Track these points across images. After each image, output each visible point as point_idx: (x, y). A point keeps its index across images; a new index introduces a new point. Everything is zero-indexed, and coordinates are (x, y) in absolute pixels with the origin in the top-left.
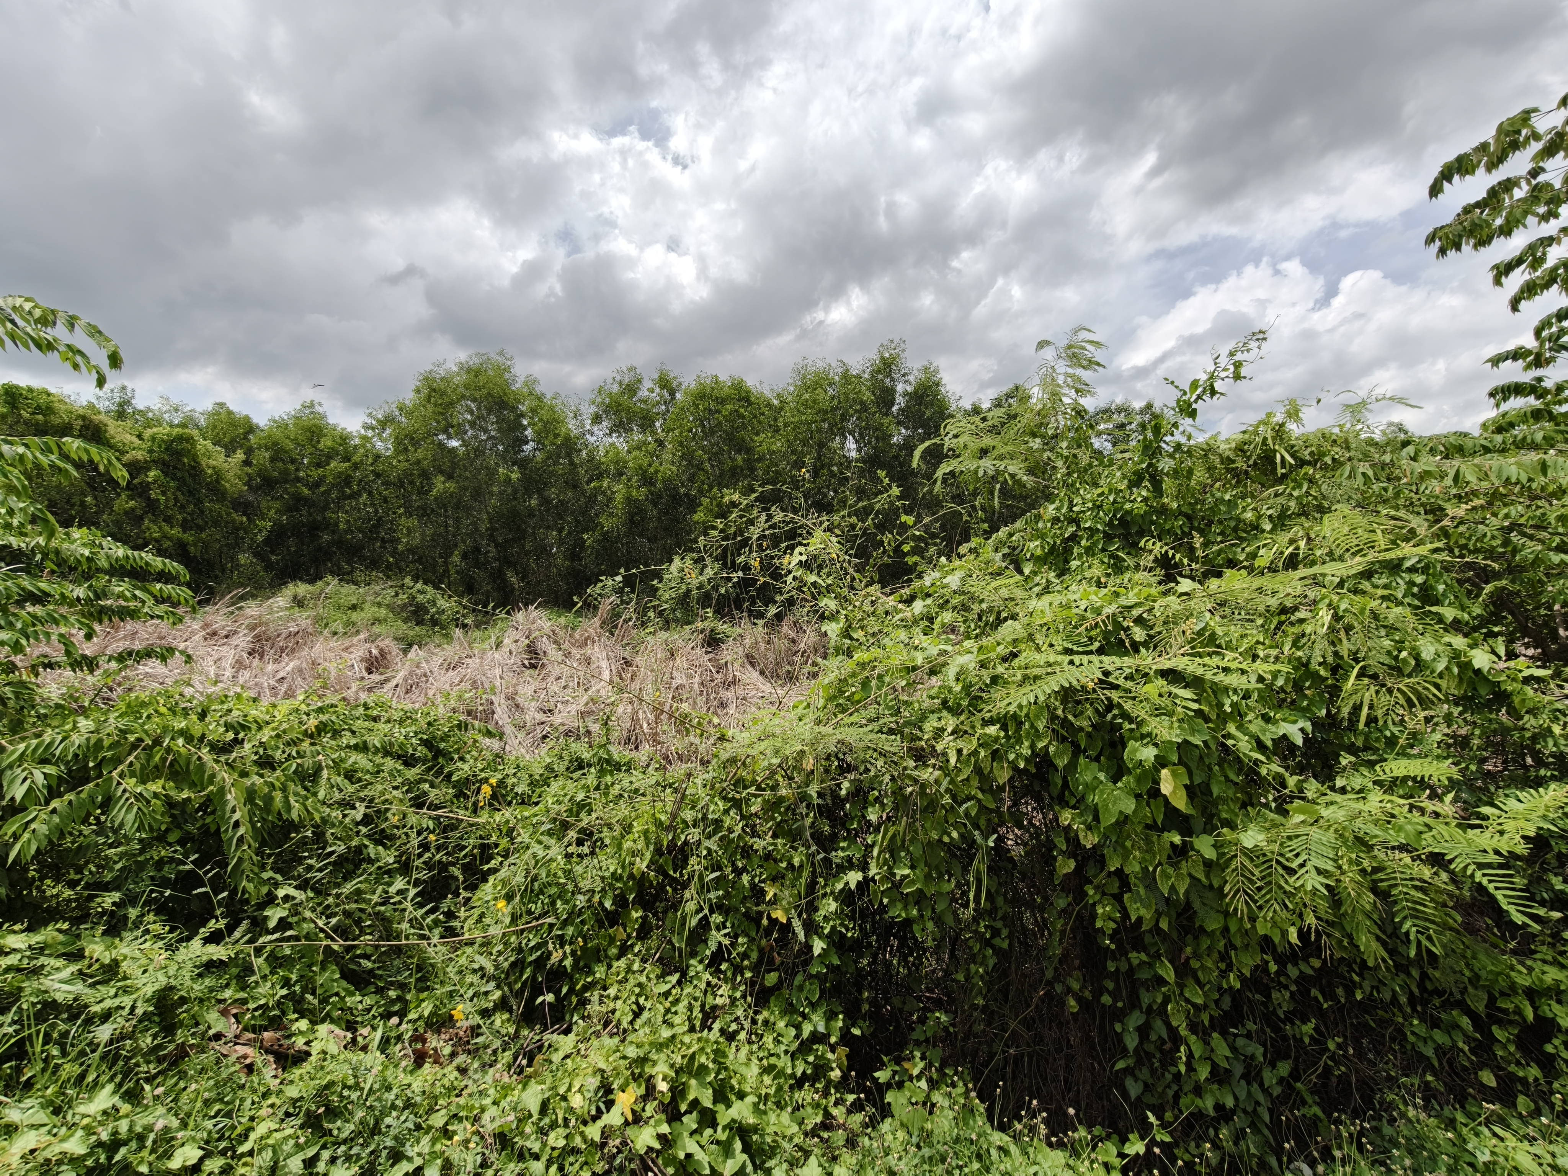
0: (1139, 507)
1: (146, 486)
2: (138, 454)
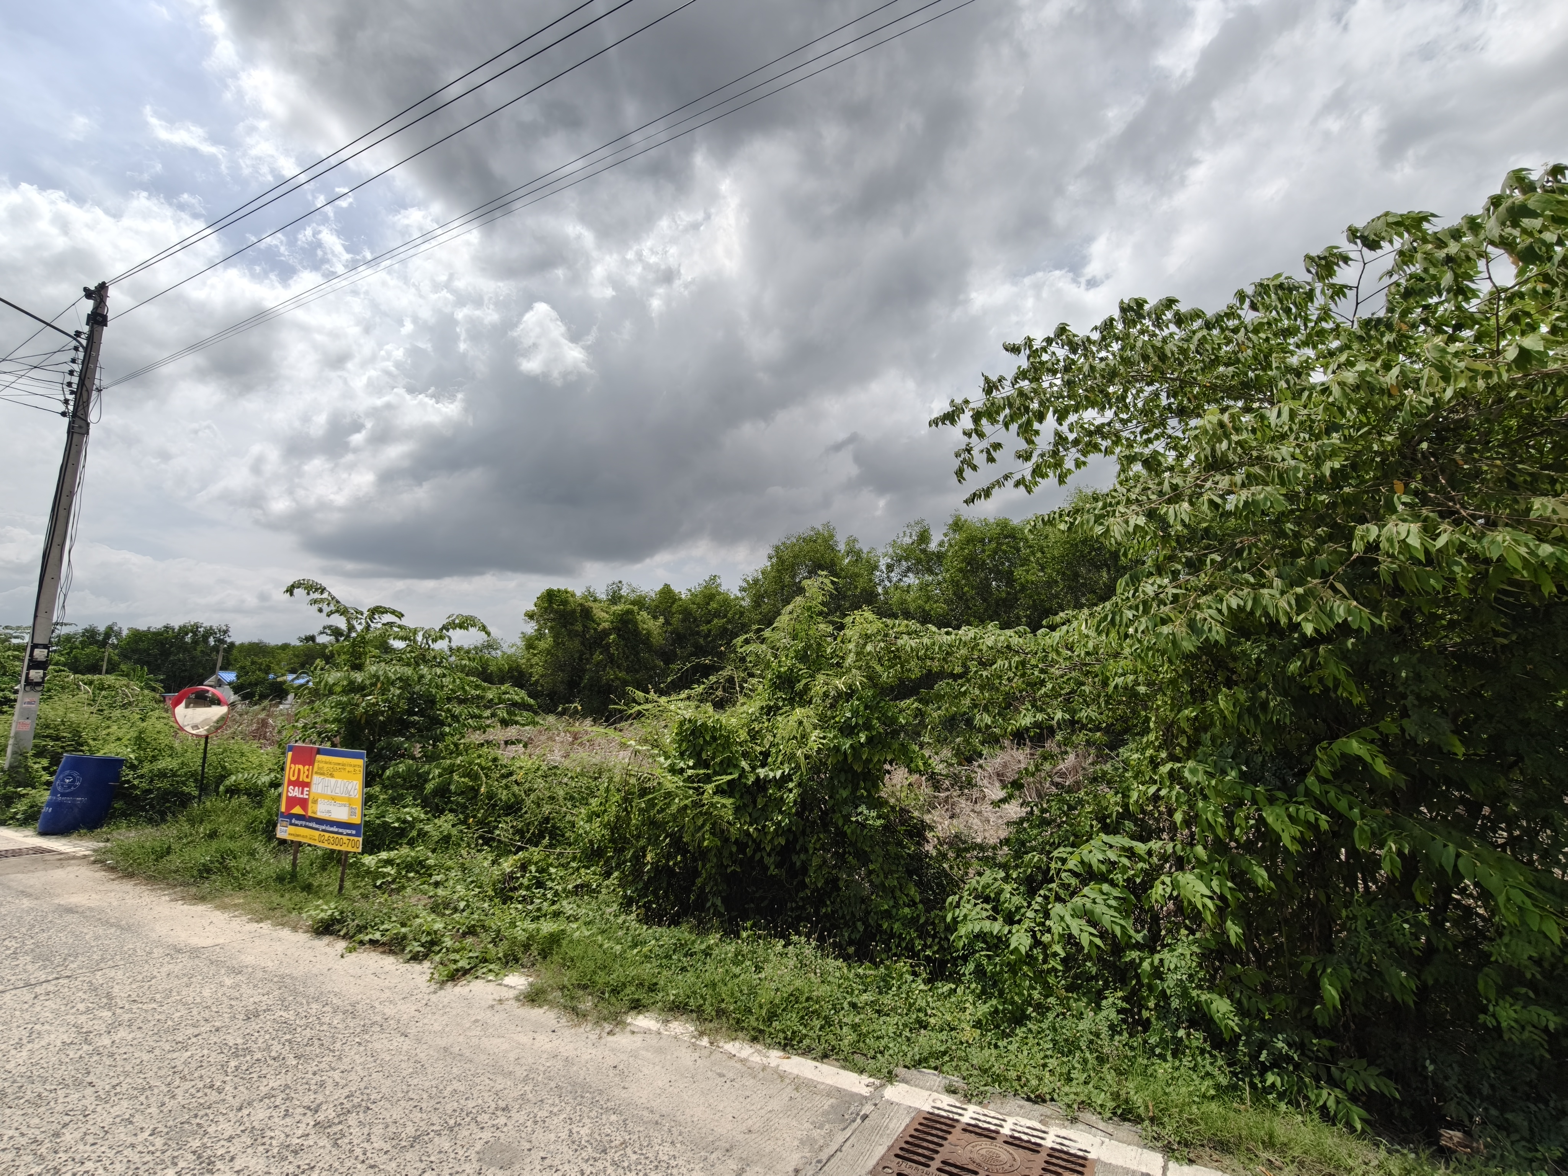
1: (608, 645)
2: (606, 625)
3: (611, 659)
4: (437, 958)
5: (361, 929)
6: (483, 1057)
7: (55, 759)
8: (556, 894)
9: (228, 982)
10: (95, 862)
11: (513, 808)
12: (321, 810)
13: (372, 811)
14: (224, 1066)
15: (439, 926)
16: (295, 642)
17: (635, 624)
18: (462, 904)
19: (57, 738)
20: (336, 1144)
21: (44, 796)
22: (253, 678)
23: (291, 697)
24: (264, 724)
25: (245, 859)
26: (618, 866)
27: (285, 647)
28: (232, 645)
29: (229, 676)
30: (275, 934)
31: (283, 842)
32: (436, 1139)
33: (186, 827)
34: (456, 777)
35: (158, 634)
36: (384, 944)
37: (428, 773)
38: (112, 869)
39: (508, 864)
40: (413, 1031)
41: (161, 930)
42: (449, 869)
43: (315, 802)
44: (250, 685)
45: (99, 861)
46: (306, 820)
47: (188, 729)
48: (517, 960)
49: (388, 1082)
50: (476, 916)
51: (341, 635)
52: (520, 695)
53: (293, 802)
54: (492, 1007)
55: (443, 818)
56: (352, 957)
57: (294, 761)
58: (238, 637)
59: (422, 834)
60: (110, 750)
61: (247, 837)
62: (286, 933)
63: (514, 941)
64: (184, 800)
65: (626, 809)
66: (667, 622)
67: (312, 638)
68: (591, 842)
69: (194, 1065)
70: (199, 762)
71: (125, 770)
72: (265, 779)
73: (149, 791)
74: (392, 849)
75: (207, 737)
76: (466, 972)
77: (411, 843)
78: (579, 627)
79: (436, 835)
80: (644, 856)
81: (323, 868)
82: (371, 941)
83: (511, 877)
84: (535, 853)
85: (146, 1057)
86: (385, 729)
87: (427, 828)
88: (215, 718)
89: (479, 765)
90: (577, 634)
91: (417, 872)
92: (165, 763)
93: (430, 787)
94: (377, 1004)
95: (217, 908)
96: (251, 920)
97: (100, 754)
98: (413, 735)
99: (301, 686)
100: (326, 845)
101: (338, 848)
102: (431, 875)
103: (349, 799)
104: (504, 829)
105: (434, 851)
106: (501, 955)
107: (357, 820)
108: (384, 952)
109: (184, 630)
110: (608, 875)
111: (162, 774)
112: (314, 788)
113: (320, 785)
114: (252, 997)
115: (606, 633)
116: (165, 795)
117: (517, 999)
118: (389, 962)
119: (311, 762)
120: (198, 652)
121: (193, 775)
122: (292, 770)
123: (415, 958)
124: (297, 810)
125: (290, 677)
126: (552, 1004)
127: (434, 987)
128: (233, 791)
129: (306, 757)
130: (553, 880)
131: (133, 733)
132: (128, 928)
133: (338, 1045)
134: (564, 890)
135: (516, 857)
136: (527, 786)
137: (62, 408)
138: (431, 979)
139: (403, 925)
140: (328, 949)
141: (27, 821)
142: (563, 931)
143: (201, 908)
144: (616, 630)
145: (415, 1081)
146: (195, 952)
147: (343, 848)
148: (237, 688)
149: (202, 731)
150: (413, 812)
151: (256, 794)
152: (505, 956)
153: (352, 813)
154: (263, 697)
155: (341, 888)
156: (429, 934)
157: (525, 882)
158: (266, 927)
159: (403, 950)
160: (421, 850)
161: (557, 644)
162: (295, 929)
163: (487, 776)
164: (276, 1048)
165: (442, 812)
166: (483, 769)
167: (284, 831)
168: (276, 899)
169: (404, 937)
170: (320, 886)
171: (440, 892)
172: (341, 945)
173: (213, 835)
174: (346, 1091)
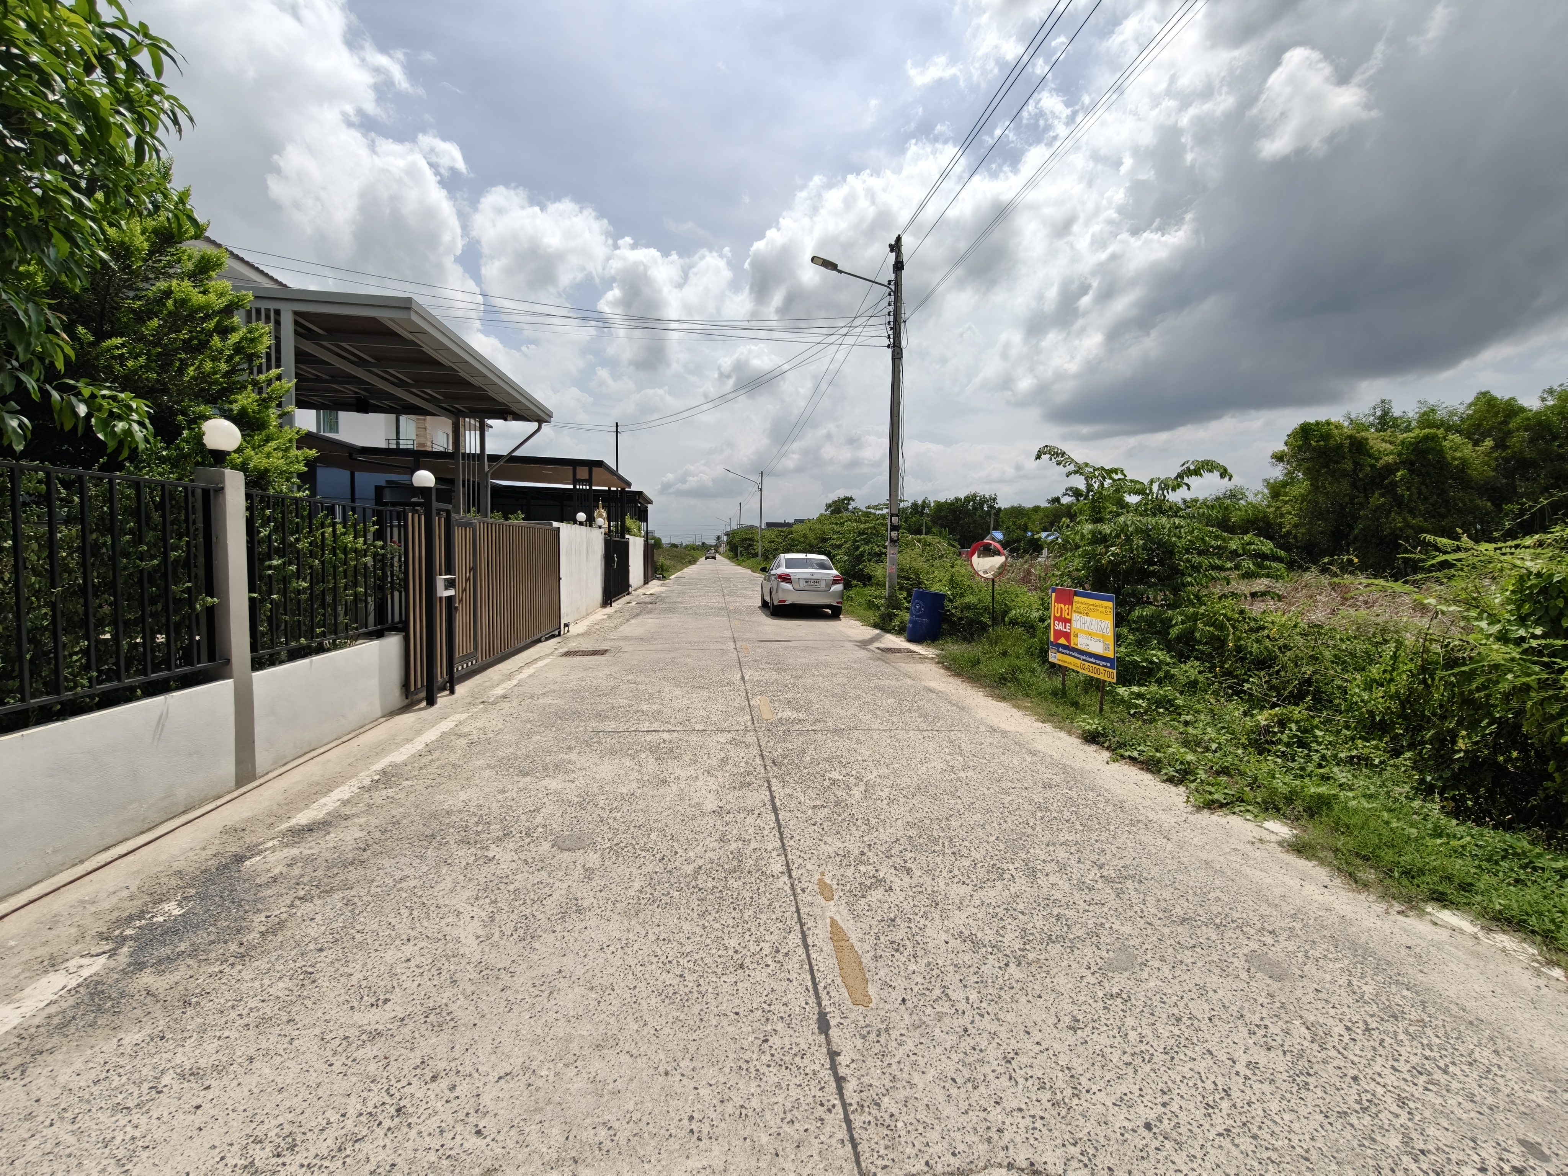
1: (1394, 484)
2: (1390, 459)
3: (1398, 502)
4: (1193, 786)
5: (1122, 745)
6: (1245, 882)
7: (910, 592)
8: (1323, 757)
9: (1029, 759)
10: (938, 663)
11: (1264, 663)
12: (1081, 642)
13: (1122, 649)
14: (1033, 814)
15: (1190, 757)
16: (1044, 504)
17: (1440, 452)
18: (1214, 746)
19: (908, 579)
20: (1118, 895)
21: (907, 617)
22: (1014, 536)
23: (1045, 552)
24: (1028, 573)
25: (1028, 674)
26: (1411, 746)
27: (1036, 509)
28: (999, 509)
29: (999, 535)
30: (1055, 734)
31: (1053, 665)
32: (1204, 928)
33: (987, 647)
34: (1200, 625)
35: (952, 504)
36: (1141, 762)
37: (1171, 619)
38: (948, 669)
39: (1262, 718)
40: (1174, 838)
41: (981, 714)
42: (1198, 712)
43: (1076, 636)
44: (1015, 542)
45: (941, 662)
46: (1069, 649)
47: (981, 573)
48: (1278, 810)
49: (1157, 869)
50: (1229, 759)
51: (1081, 495)
52: (1267, 546)
53: (1059, 634)
54: (1253, 843)
55: (1189, 664)
56: (1116, 766)
57: (1057, 601)
58: (1003, 503)
59: (1169, 676)
60: (936, 588)
61: (1027, 657)
62: (1063, 735)
63: (1274, 791)
64: (984, 628)
65: (1424, 681)
66: (1501, 445)
67: (1057, 500)
68: (1371, 713)
69: (1015, 807)
70: (989, 599)
71: (946, 603)
72: (1035, 615)
73: (961, 619)
74: (1143, 685)
75: (993, 580)
76: (1222, 806)
77: (1159, 682)
78: (1348, 465)
79: (1183, 679)
80: (1454, 742)
81: (1086, 691)
82: (1130, 757)
83: (1267, 730)
84: (1298, 712)
85: (986, 792)
86: (1127, 577)
87: (1173, 671)
88: (997, 566)
89: (1225, 615)
90: (1345, 474)
91: (1167, 709)
92: (969, 599)
93: (1174, 632)
94: (1140, 807)
95: (1014, 706)
96: (1037, 720)
97: (932, 590)
98: (1155, 584)
99: (1052, 541)
100: (1086, 672)
101: (1096, 676)
102: (1180, 714)
103: (1103, 636)
104: (1254, 684)
105: (1181, 693)
106: (1259, 800)
107: (1110, 654)
108: (1142, 769)
109: (968, 499)
110: (1397, 753)
111: (968, 607)
112: (1074, 623)
113: (1079, 622)
114: (1047, 775)
115: (1390, 469)
116: (971, 622)
117: (1280, 844)
118: (1147, 777)
119: (1070, 603)
120: (977, 517)
121: (986, 609)
122: (1056, 608)
123: (1170, 780)
124: (1062, 641)
125: (1044, 535)
126: (1322, 862)
127: (1190, 809)
128: (1014, 623)
129: (1066, 598)
130: (1320, 744)
131: (947, 577)
132: (963, 709)
133: (1112, 828)
134: (1335, 756)
135: (1273, 712)
136: (1281, 642)
137: (887, 342)
138: (1187, 801)
139: (1157, 750)
140: (1096, 755)
141: (900, 632)
142: (1335, 796)
143: (1003, 705)
144: (1408, 464)
145: (1181, 877)
146: (1005, 734)
147: (1101, 677)
148: (1005, 544)
149: (990, 576)
150: (1158, 655)
151: (1030, 627)
152: (1264, 801)
153: (1107, 648)
154: (1026, 551)
155: (1101, 710)
156: (1182, 763)
157: (1285, 738)
158: (1048, 727)
159: (1159, 771)
160: (1168, 690)
161: (1315, 488)
162: (1069, 733)
163: (1234, 627)
164: (1067, 815)
165: (1188, 658)
166: (1229, 619)
167: (1055, 657)
168: (1053, 707)
169: (1159, 761)
170: (1084, 705)
171: (1190, 730)
172: (1106, 755)
173: (1004, 654)
174: (1122, 863)
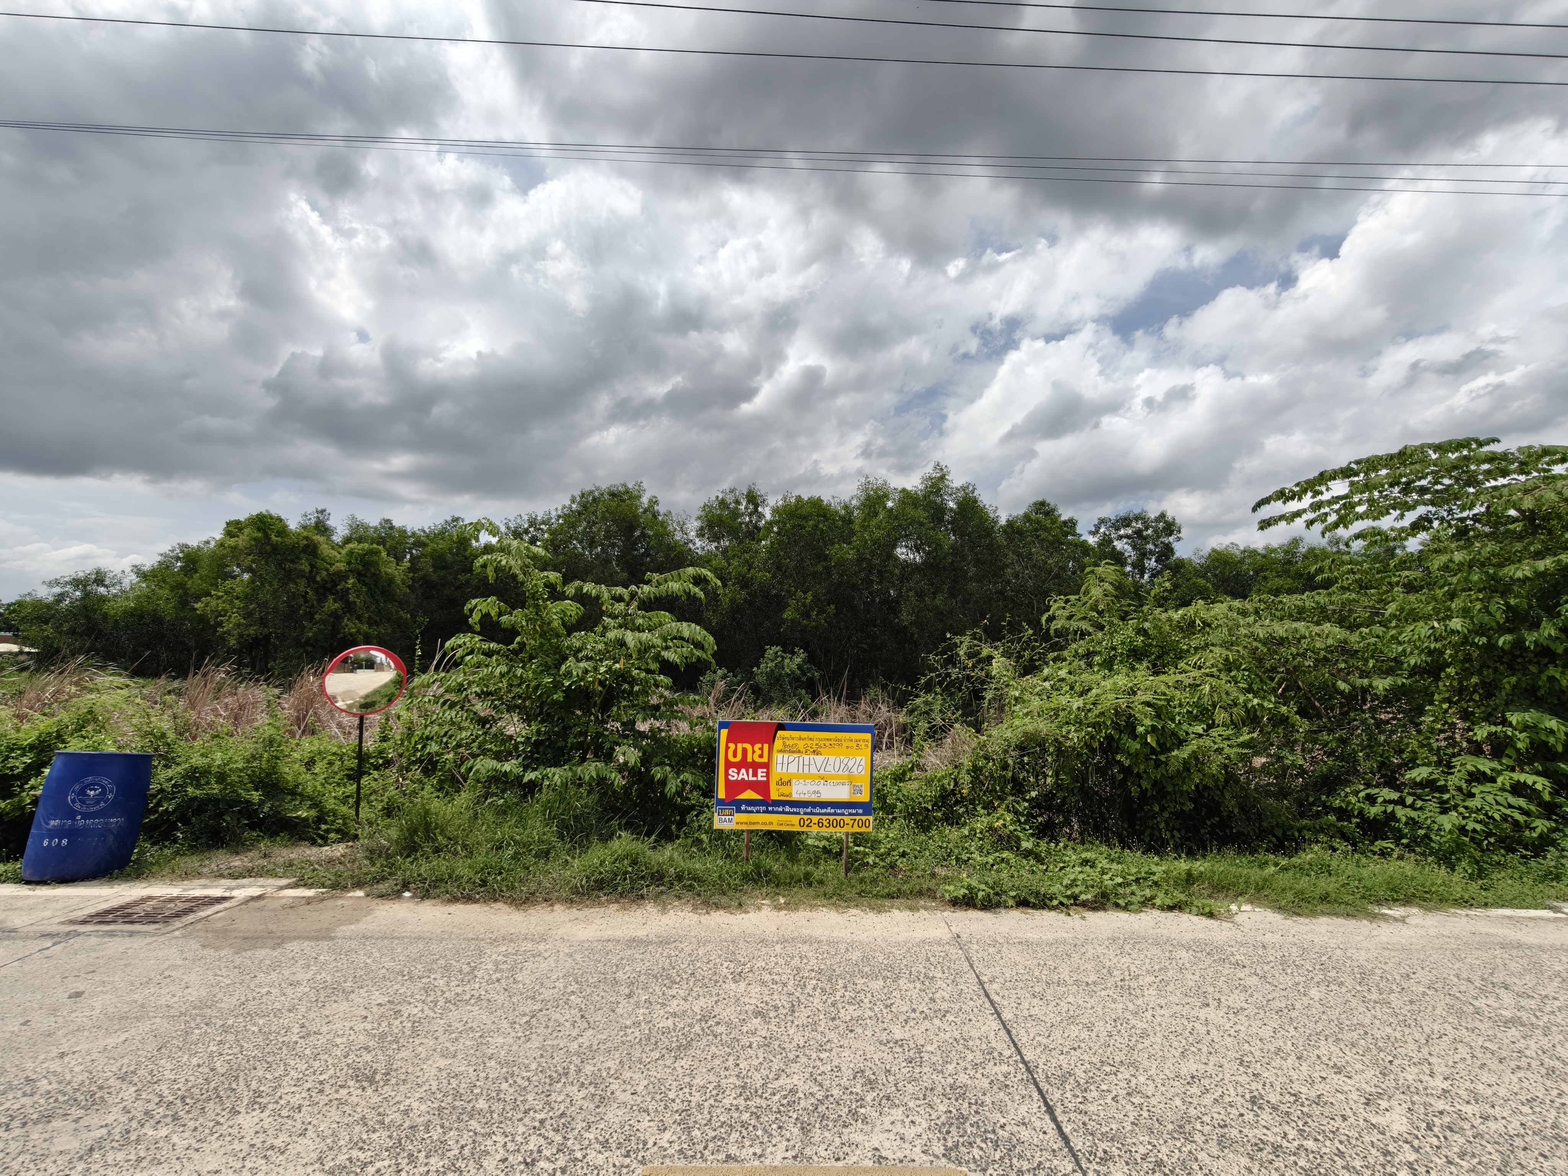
0: (1140, 644)
1: (345, 591)
2: (341, 566)
3: (350, 608)
12: (799, 792)
17: (377, 567)
31: (727, 833)
43: (785, 784)
46: (770, 805)
53: (739, 786)
78: (304, 566)
100: (814, 831)
103: (850, 776)
107: (863, 797)
112: (777, 769)
113: (791, 764)
119: (767, 740)
122: (731, 751)
124: (745, 795)
129: (756, 735)
144: (355, 573)
153: (854, 790)
167: (727, 821)
